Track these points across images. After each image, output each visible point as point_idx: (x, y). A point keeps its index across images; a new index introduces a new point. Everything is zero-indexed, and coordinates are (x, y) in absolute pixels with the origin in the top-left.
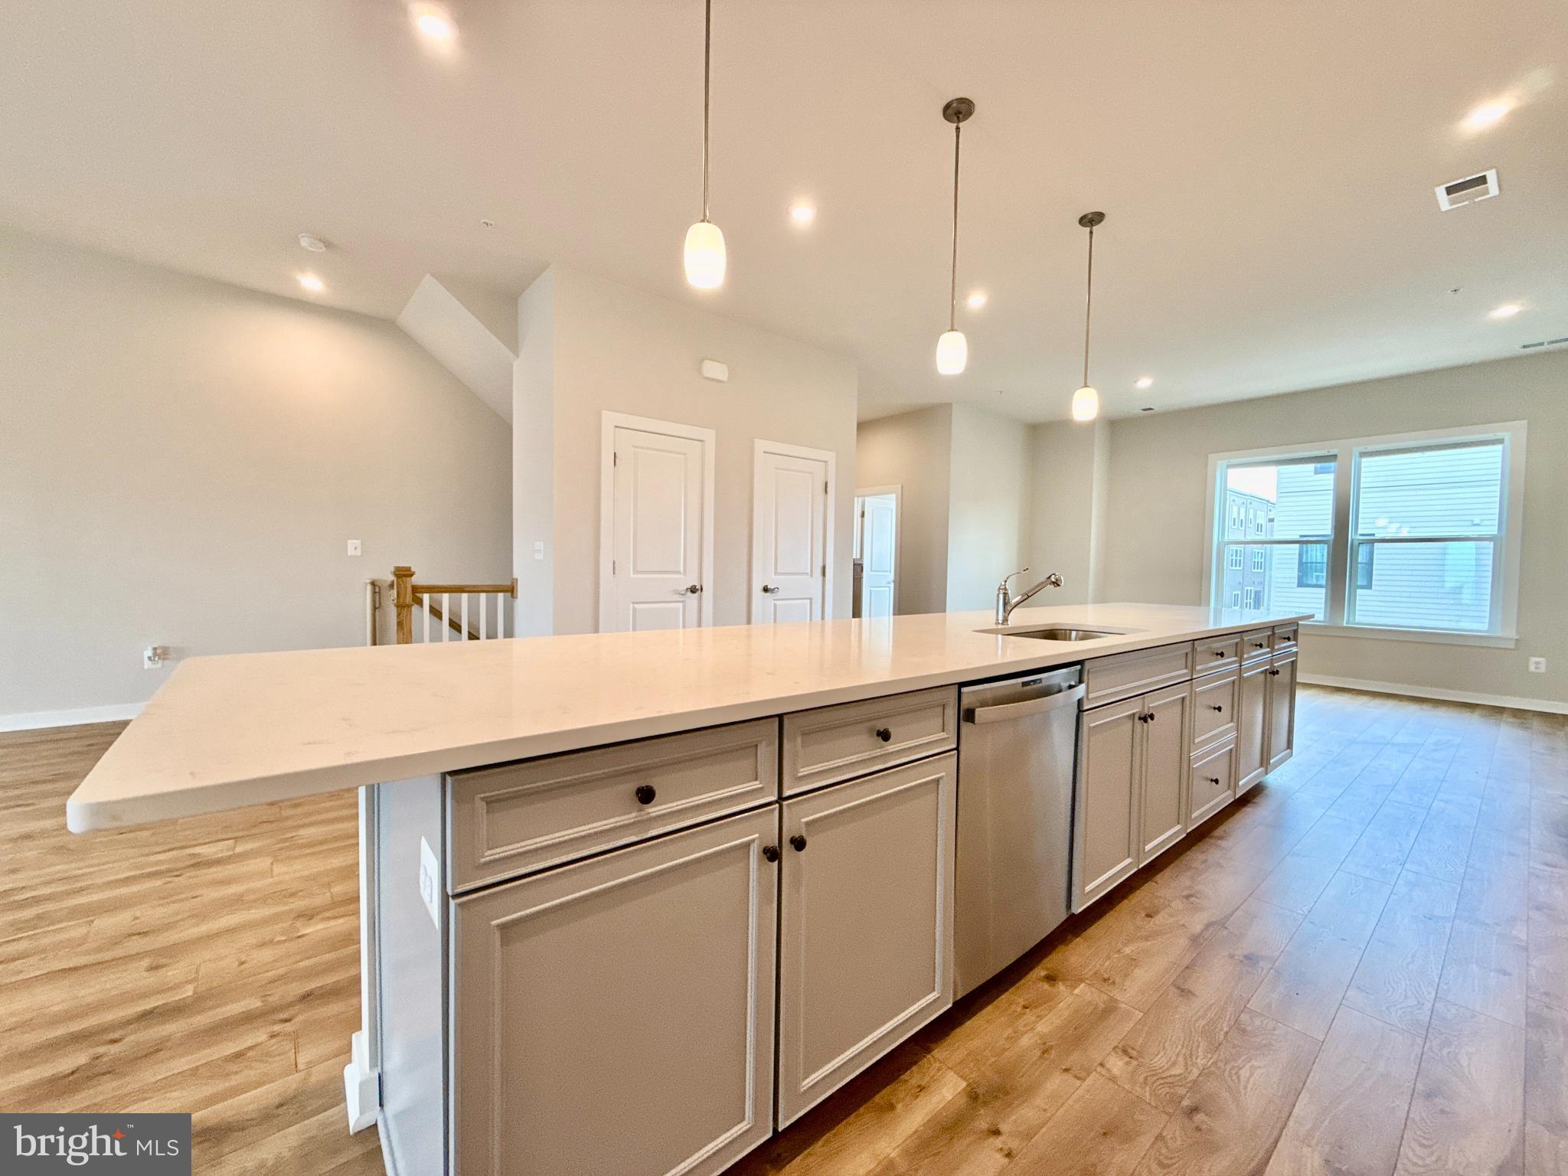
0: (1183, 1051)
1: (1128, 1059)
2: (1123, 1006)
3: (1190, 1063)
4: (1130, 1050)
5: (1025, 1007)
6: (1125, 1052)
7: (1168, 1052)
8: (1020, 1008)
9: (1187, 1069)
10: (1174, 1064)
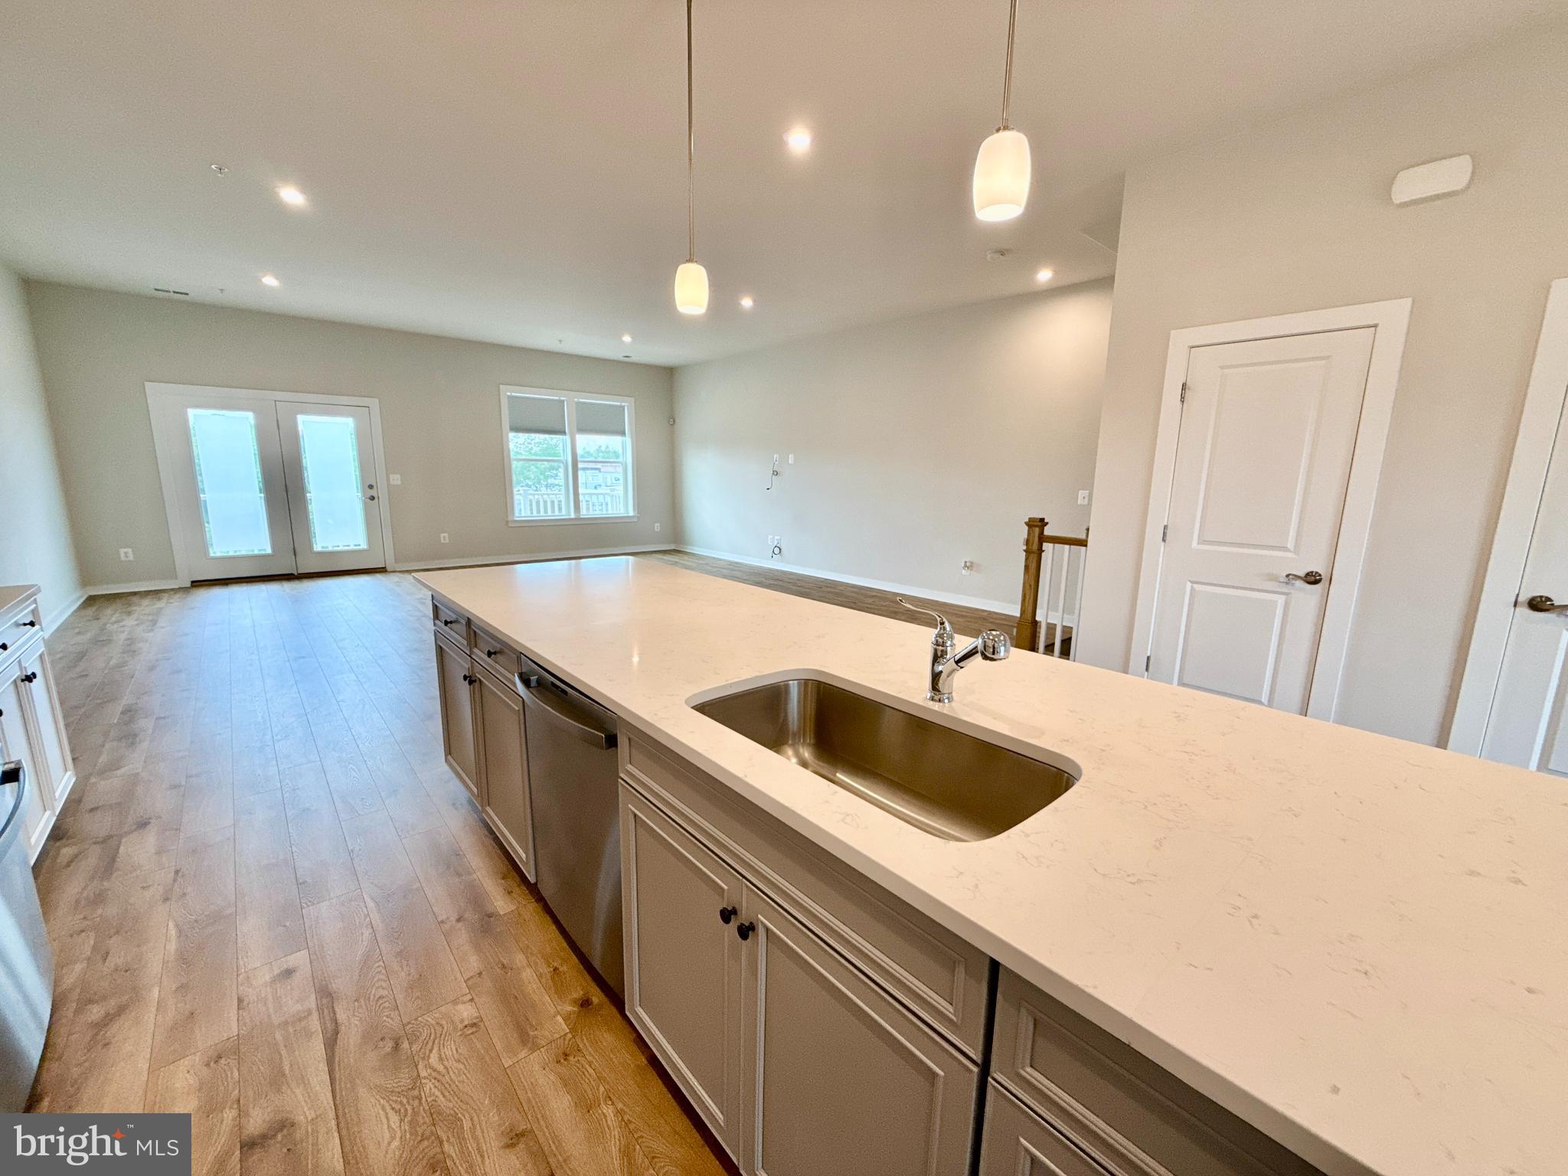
0: (447, 1077)
1: (466, 1023)
2: (522, 1054)
3: (434, 1074)
4: (474, 1029)
5: (555, 969)
6: (474, 1025)
7: (454, 1062)
8: (555, 965)
9: (430, 1068)
10: (441, 1059)
